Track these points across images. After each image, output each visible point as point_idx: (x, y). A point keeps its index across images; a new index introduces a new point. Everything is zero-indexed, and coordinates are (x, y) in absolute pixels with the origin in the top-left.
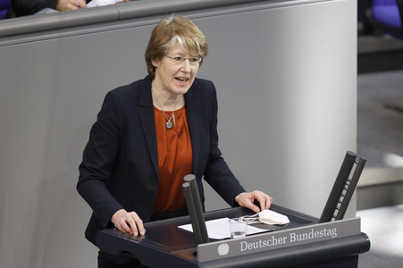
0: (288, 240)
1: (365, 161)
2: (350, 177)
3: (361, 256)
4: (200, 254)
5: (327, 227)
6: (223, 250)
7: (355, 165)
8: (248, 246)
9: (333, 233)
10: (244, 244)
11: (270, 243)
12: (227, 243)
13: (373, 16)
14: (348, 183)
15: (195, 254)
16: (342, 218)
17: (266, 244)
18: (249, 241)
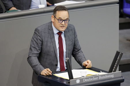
0: (98, 78)
1: (123, 53)
2: (118, 59)
3: (121, 84)
4: (71, 83)
5: (111, 74)
6: (78, 81)
7: (120, 55)
8: (86, 80)
9: (112, 76)
10: (84, 80)
11: (93, 79)
12: (79, 79)
13: (123, 12)
14: (117, 60)
15: (69, 83)
16: (115, 72)
17: (91, 79)
18: (86, 78)
